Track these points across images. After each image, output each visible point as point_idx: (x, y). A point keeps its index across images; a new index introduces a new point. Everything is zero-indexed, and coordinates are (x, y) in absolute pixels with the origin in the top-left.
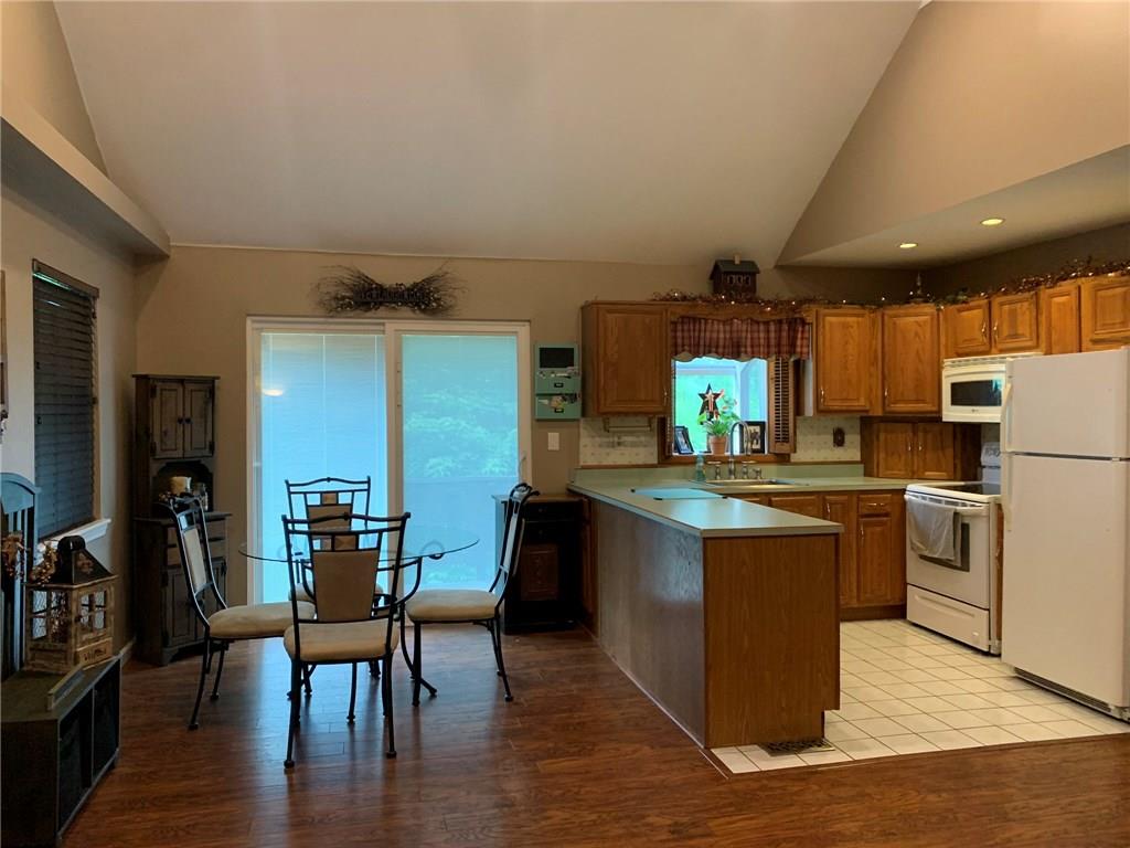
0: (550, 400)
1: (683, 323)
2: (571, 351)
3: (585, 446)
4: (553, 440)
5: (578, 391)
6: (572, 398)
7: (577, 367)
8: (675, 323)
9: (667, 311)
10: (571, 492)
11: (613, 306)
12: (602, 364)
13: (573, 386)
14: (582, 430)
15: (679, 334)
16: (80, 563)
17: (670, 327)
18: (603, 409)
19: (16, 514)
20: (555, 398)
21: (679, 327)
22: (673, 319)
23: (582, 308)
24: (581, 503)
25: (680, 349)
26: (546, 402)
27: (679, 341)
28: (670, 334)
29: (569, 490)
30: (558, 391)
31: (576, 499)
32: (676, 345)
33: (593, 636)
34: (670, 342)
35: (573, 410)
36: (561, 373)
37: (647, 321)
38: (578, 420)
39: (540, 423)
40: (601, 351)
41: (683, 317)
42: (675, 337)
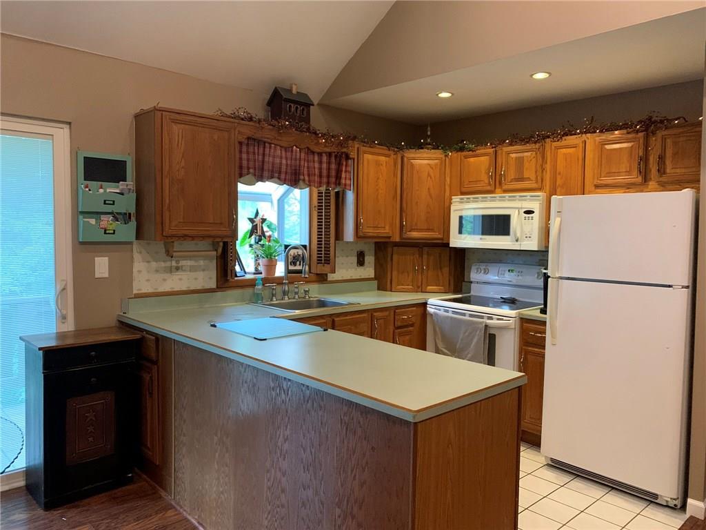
0: (99, 220)
1: (248, 145)
2: (124, 163)
3: (139, 272)
4: (102, 266)
5: (133, 210)
6: (126, 217)
7: (130, 183)
8: (241, 143)
9: (235, 129)
10: (124, 325)
11: (179, 117)
12: (166, 181)
13: (127, 204)
14: (136, 256)
15: (244, 156)
17: (237, 145)
18: (167, 231)
20: (103, 217)
21: (244, 149)
22: (241, 138)
23: (137, 116)
24: (142, 340)
25: (245, 171)
26: (93, 221)
27: (245, 163)
28: (238, 156)
29: (121, 322)
30: (109, 208)
32: (241, 167)
34: (237, 164)
35: (127, 231)
36: (111, 189)
37: (216, 137)
38: (131, 243)
39: (84, 247)
40: (166, 168)
41: (249, 138)
42: (241, 159)
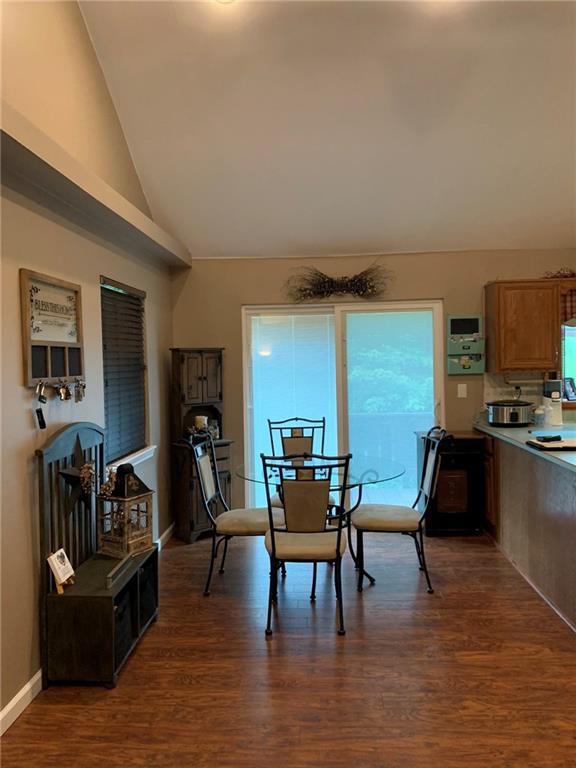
0: (460, 359)
1: (571, 295)
2: (477, 320)
3: (488, 394)
4: (462, 389)
5: (482, 352)
6: (478, 357)
7: (481, 333)
8: (565, 296)
9: (558, 285)
10: (476, 431)
11: (511, 285)
12: (502, 331)
13: (478, 348)
14: (486, 383)
15: (568, 304)
16: (130, 483)
17: (561, 299)
18: (503, 366)
19: (91, 449)
20: (463, 358)
21: (568, 298)
22: (564, 292)
23: (486, 287)
24: (485, 439)
25: (569, 316)
26: (456, 361)
27: (569, 310)
28: (561, 305)
29: (475, 428)
30: (466, 352)
31: (482, 437)
32: (565, 313)
33: (496, 544)
34: (561, 311)
35: (478, 366)
36: (468, 338)
37: (541, 295)
38: (481, 374)
39: (451, 377)
40: (502, 321)
41: (571, 291)
42: (565, 307)
